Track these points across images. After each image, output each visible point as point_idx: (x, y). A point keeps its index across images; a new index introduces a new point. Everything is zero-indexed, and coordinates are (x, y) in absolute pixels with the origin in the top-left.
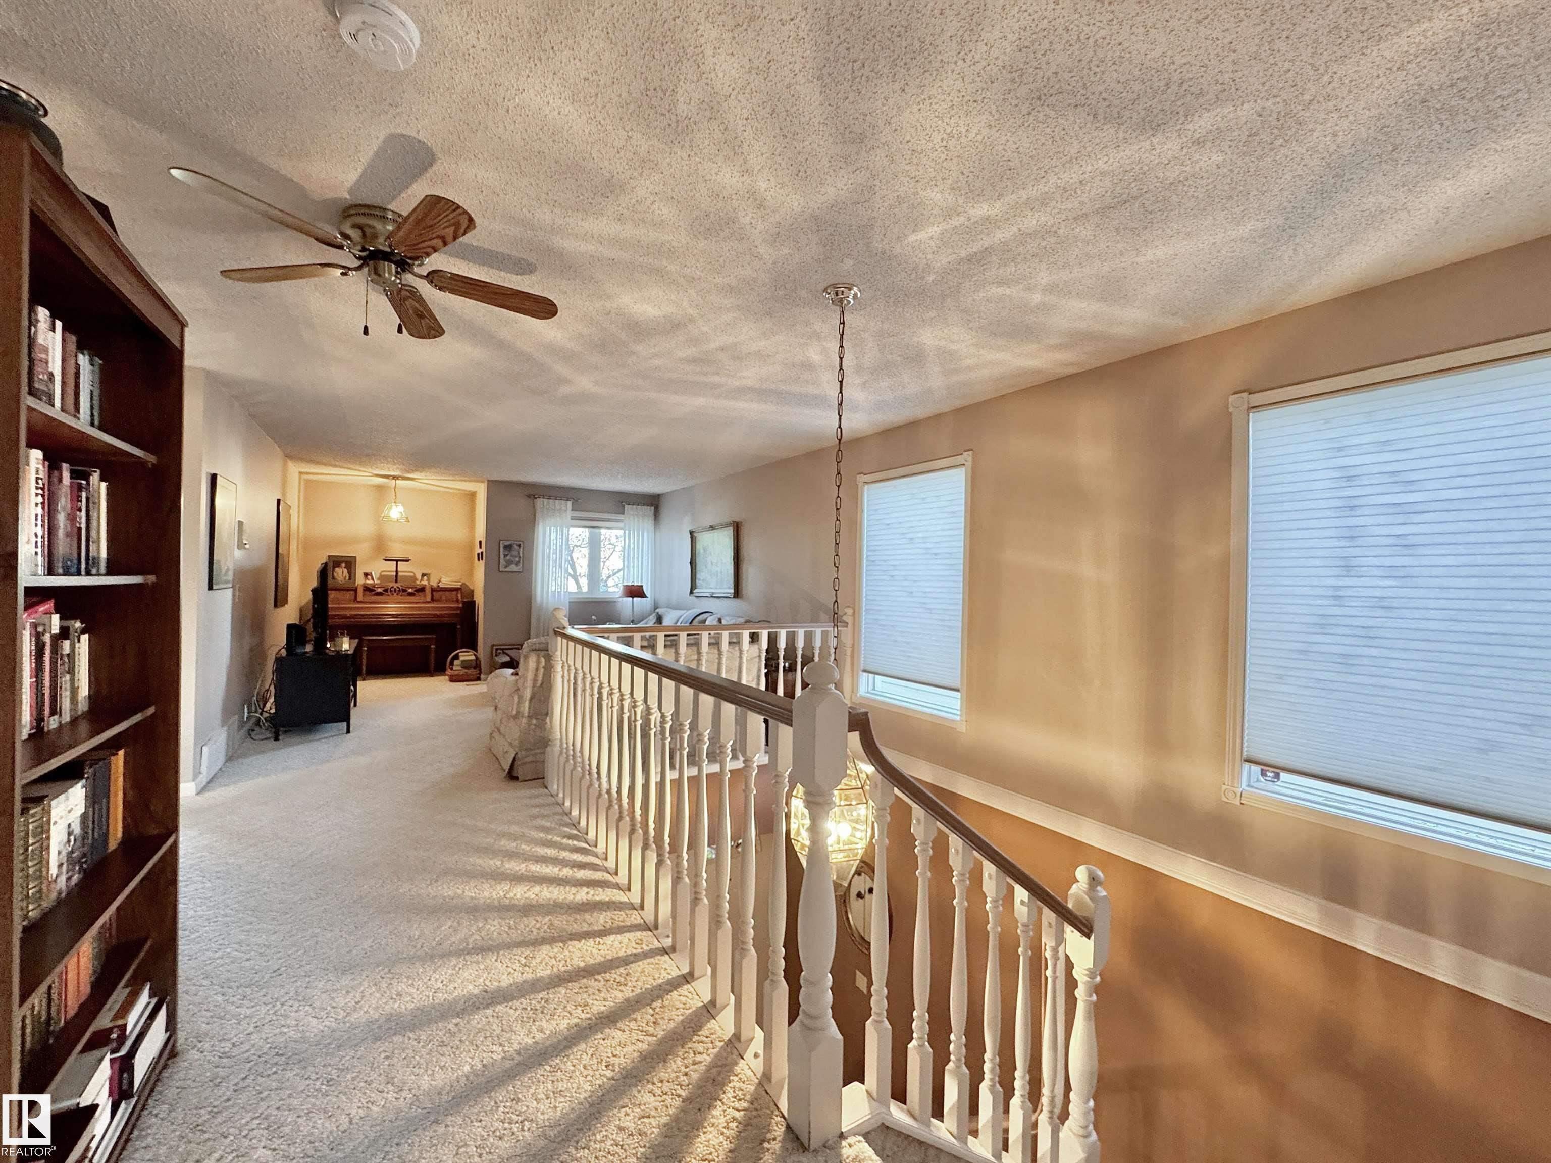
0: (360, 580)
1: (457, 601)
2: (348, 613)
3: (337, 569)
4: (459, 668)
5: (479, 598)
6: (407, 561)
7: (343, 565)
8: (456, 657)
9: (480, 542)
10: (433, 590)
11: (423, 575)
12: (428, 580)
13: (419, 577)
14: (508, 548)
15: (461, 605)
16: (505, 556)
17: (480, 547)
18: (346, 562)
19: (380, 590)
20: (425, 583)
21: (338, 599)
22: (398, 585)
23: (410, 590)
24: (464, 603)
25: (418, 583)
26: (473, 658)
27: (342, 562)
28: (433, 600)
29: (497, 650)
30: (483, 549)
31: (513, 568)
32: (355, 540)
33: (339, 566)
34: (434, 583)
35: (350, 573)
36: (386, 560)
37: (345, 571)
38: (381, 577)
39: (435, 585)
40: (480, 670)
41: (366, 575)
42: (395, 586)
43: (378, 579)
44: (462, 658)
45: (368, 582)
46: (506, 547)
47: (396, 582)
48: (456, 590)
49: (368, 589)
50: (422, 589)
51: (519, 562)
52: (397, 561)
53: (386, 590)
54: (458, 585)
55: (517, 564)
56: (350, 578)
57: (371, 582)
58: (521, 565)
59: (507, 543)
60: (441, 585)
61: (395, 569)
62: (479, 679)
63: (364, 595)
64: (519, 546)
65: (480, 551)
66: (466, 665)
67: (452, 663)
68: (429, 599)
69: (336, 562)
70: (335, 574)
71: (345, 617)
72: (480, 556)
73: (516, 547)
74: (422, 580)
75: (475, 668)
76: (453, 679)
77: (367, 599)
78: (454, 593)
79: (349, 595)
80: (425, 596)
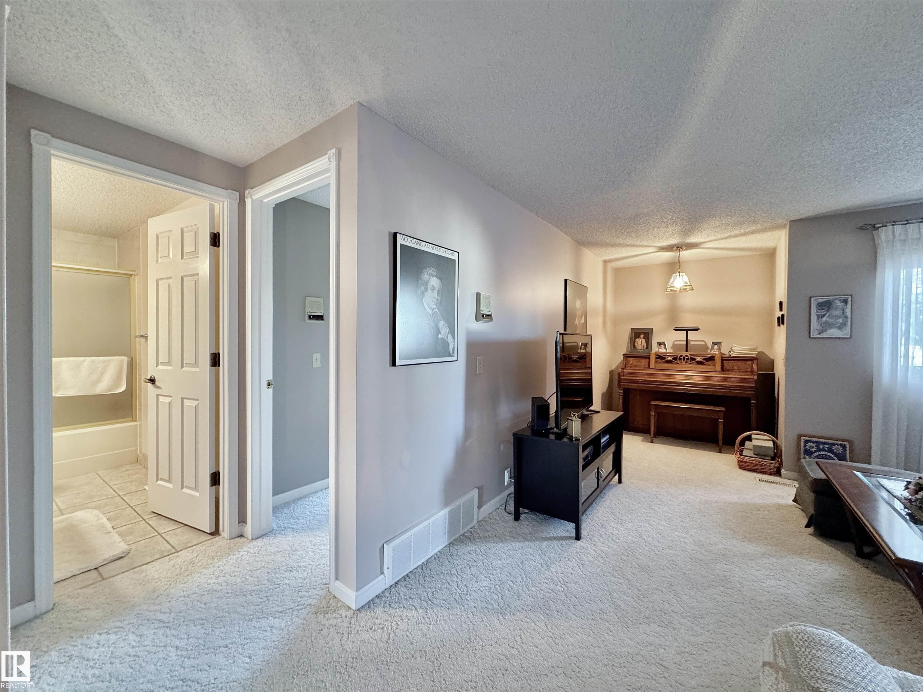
0: (655, 349)
1: (752, 372)
2: (640, 378)
3: (637, 339)
4: (751, 453)
5: (780, 371)
6: (697, 330)
7: (642, 336)
8: (749, 438)
9: (781, 303)
10: (724, 360)
11: (714, 344)
12: (719, 349)
13: (710, 345)
14: (826, 306)
15: (755, 377)
16: (818, 317)
17: (781, 309)
18: (644, 333)
19: (669, 358)
20: (715, 351)
21: (635, 366)
22: (688, 354)
23: (699, 359)
24: (759, 375)
25: (709, 351)
26: (770, 444)
27: (641, 333)
28: (723, 369)
29: (806, 442)
30: (784, 312)
31: (833, 332)
32: (651, 314)
33: (639, 337)
34: (725, 350)
35: (647, 343)
36: (676, 330)
37: (644, 341)
38: (674, 346)
39: (726, 353)
40: (781, 464)
41: (660, 344)
42: (684, 354)
43: (672, 348)
44: (755, 442)
45: (661, 350)
46: (820, 305)
47: (687, 351)
48: (751, 359)
49: (660, 357)
50: (711, 359)
51: (844, 324)
52: (687, 330)
53: (675, 359)
54: (753, 354)
55: (841, 327)
56: (647, 348)
57: (664, 350)
58: (849, 328)
59: (821, 300)
60: (732, 354)
61: (685, 339)
62: (778, 473)
63: (656, 362)
64: (845, 302)
65: (779, 314)
66: (759, 452)
67: (742, 443)
68: (718, 367)
69: (636, 333)
70: (636, 344)
71: (636, 382)
72: (781, 320)
73: (838, 303)
74: (713, 348)
75: (773, 459)
76: (744, 466)
77: (659, 366)
78: (749, 363)
79: (644, 362)
80: (715, 365)
